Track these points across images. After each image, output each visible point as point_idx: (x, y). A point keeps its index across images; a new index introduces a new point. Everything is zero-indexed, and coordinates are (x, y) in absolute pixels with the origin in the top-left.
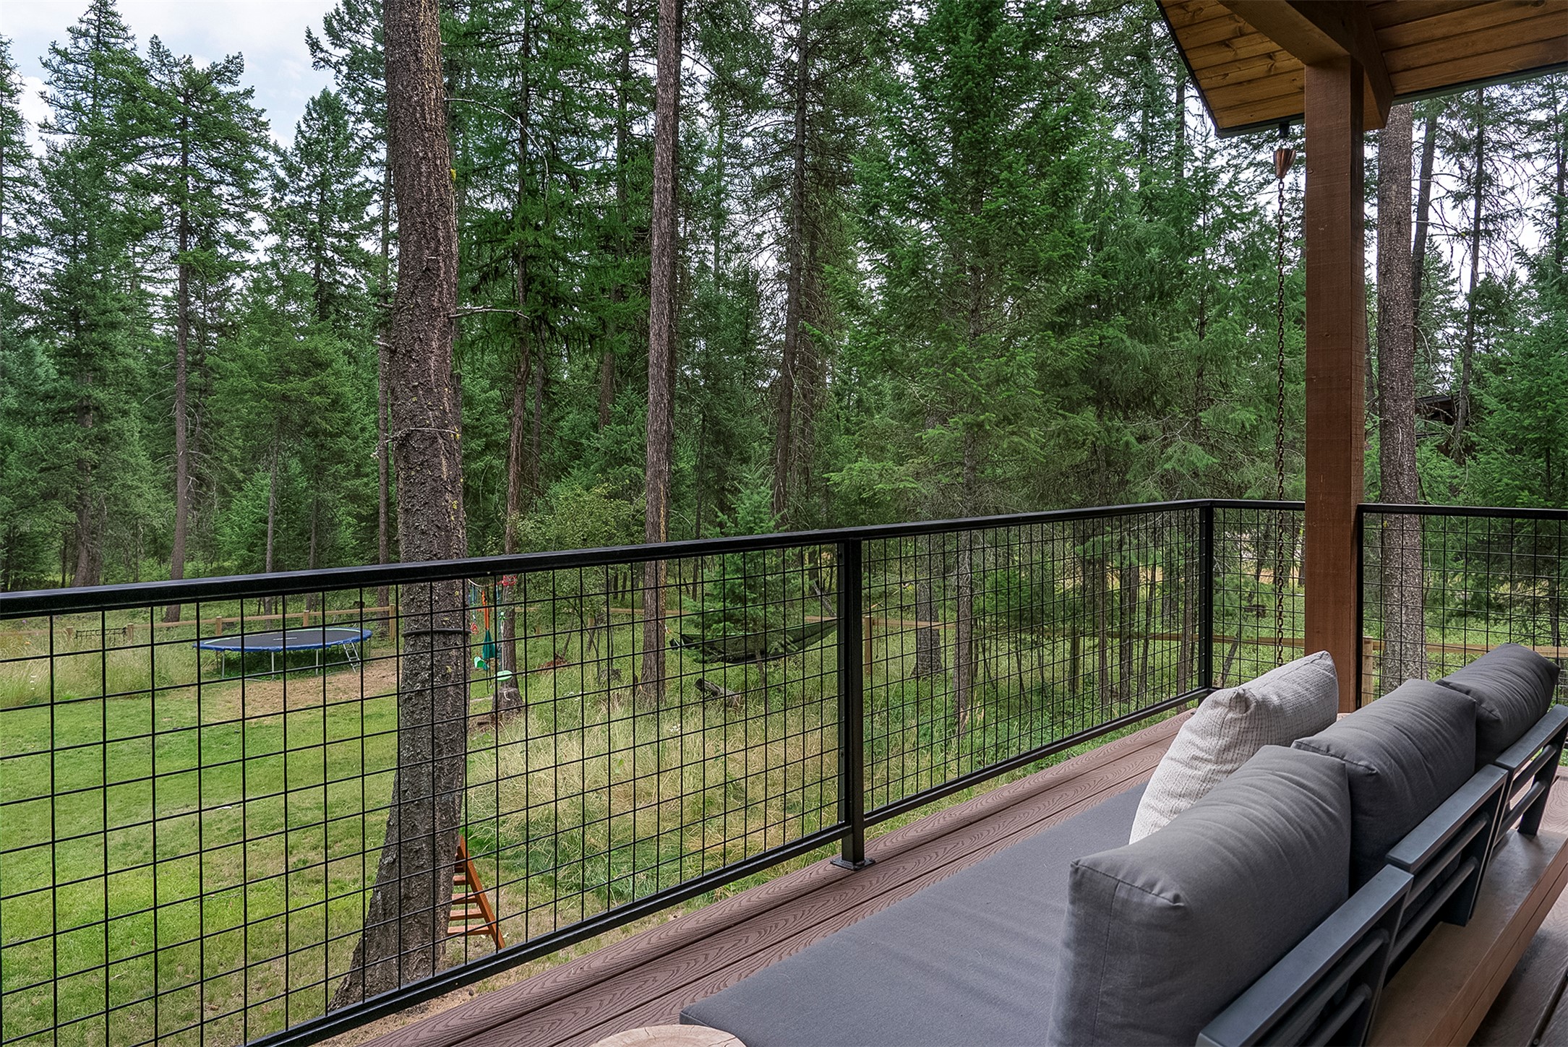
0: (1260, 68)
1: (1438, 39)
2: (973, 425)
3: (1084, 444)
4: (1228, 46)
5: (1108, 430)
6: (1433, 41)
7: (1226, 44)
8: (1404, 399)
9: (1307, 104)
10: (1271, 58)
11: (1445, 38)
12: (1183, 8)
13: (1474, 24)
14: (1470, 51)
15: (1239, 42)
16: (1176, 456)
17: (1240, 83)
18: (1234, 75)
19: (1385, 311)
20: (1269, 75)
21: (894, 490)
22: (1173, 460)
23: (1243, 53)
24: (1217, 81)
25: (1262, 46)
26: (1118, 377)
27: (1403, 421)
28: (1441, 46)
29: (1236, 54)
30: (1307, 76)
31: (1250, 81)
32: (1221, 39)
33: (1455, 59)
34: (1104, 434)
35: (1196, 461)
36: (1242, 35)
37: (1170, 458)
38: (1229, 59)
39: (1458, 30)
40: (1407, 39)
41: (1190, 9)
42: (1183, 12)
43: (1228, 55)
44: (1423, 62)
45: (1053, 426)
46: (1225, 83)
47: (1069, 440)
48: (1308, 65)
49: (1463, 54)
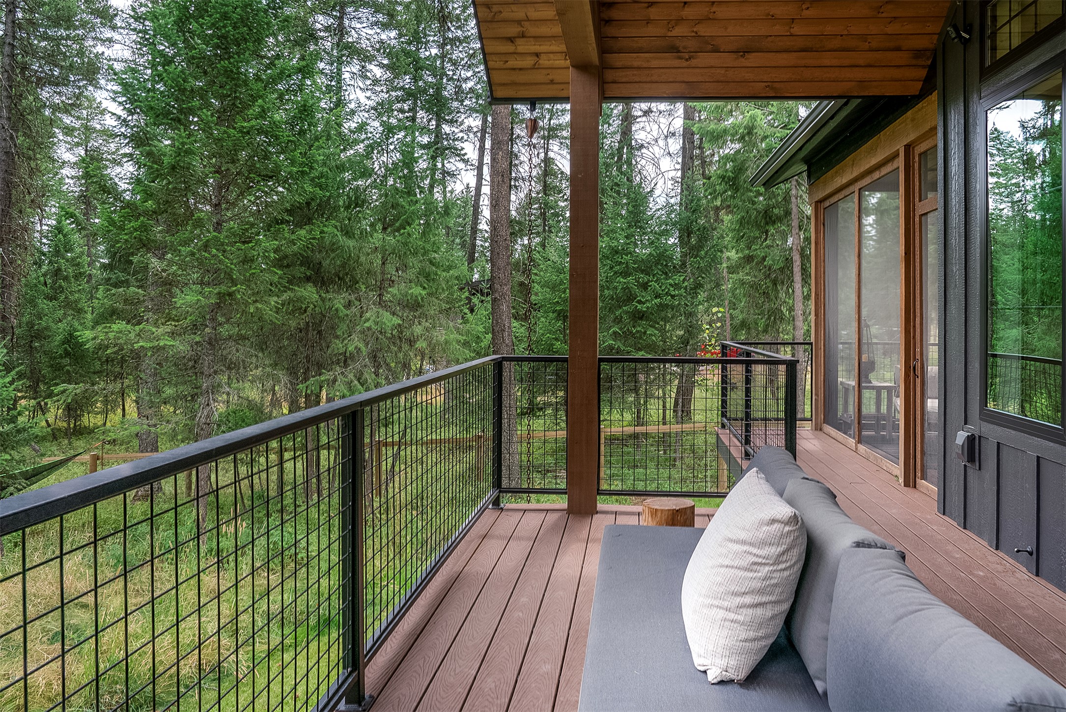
0: (529, 62)
1: (634, 68)
2: (224, 294)
3: (305, 311)
4: (512, 42)
5: (323, 300)
6: (632, 68)
7: (511, 40)
8: (506, 285)
9: (570, 91)
10: (538, 56)
11: (639, 68)
12: (489, 8)
13: (655, 63)
14: (648, 79)
15: (519, 41)
16: (372, 318)
17: (514, 69)
18: (512, 63)
19: (495, 229)
20: (534, 68)
21: (153, 348)
22: (370, 321)
23: (520, 49)
24: (499, 64)
25: (534, 47)
26: (328, 262)
27: (505, 298)
28: (635, 72)
29: (516, 49)
30: (571, 73)
31: (520, 69)
32: (509, 36)
33: (640, 82)
34: (320, 303)
35: (386, 322)
36: (523, 37)
37: (368, 320)
38: (511, 51)
39: (645, 65)
40: (619, 64)
41: (493, 10)
42: (488, 10)
43: (510, 48)
44: (624, 80)
45: (285, 296)
46: (505, 66)
47: (297, 308)
48: (572, 66)
49: (644, 80)
